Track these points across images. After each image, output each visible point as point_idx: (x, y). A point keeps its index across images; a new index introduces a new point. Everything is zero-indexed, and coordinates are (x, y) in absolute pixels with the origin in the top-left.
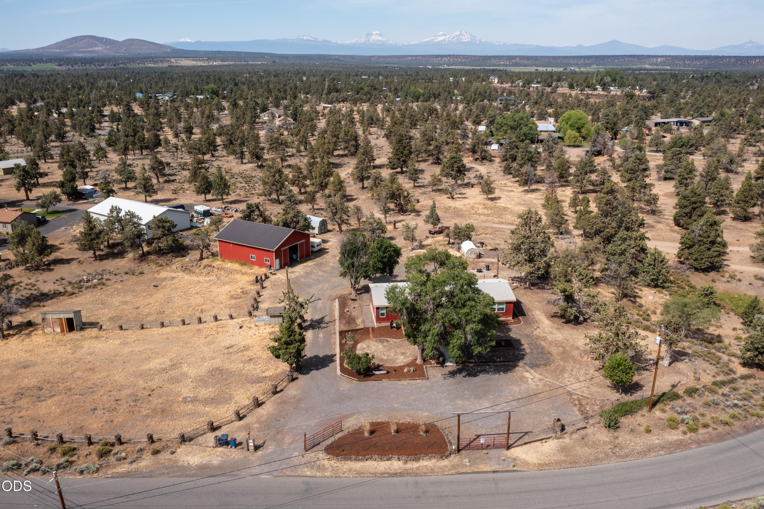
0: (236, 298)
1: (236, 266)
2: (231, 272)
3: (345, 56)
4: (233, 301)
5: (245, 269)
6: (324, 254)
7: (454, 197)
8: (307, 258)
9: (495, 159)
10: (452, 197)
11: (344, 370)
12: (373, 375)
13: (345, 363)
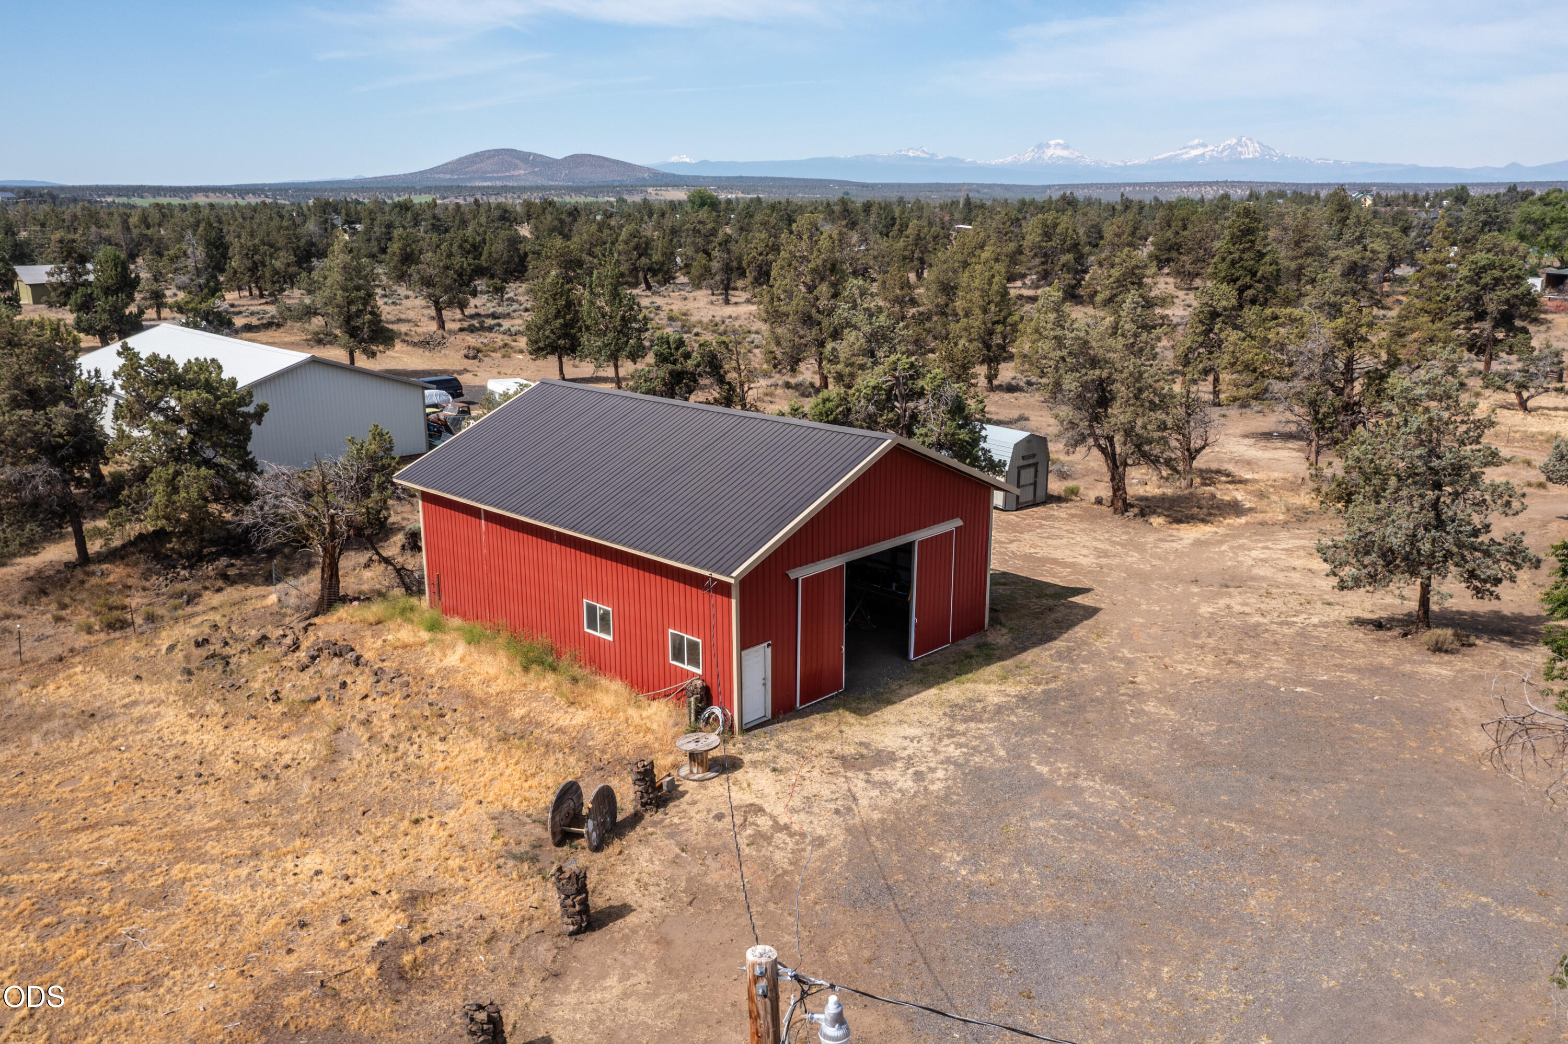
1: (489, 670)
5: (537, 695)
6: (1071, 625)
7: (1530, 404)
8: (968, 644)
9: (1549, 317)
10: (1523, 405)
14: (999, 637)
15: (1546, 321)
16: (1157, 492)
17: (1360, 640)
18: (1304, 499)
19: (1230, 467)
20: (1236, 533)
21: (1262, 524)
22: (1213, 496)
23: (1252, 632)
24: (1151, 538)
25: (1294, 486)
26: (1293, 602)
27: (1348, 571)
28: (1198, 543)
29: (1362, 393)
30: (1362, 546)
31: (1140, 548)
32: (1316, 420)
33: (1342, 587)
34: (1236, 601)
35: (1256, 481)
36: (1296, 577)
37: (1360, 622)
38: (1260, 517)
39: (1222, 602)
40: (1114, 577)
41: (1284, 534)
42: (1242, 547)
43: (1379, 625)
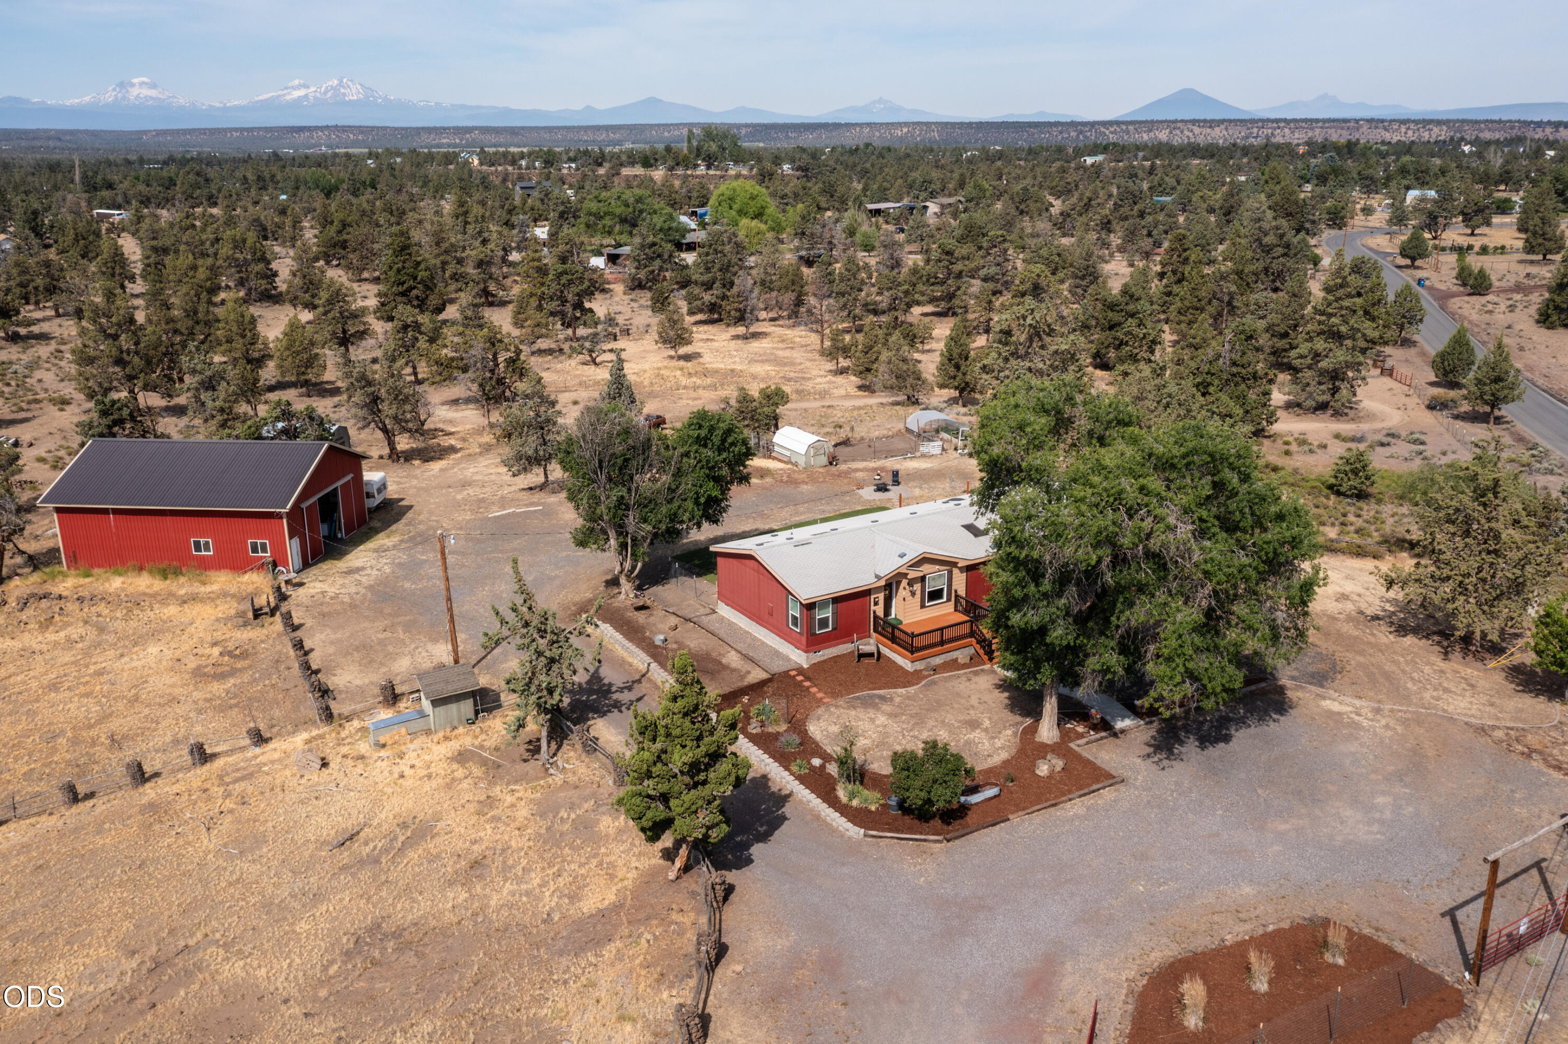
0: (221, 677)
1: (144, 582)
2: (136, 602)
3: (72, 132)
4: (217, 688)
5: (182, 586)
6: (404, 514)
7: (598, 360)
8: (364, 529)
9: (611, 286)
10: (594, 361)
11: (856, 816)
12: (964, 810)
13: (842, 793)
14: (376, 524)
15: (610, 290)
16: (407, 447)
17: (525, 496)
18: (488, 438)
19: (441, 426)
20: (458, 462)
21: (470, 455)
22: (439, 445)
23: (482, 500)
24: (418, 472)
25: (480, 431)
26: (495, 487)
27: (514, 469)
28: (442, 470)
29: (505, 372)
30: (519, 457)
31: (415, 477)
32: (484, 394)
33: (514, 475)
34: (471, 491)
35: (458, 432)
36: (493, 477)
37: (523, 489)
38: (467, 452)
39: (465, 493)
40: (412, 491)
41: (481, 459)
42: (464, 468)
43: (531, 489)
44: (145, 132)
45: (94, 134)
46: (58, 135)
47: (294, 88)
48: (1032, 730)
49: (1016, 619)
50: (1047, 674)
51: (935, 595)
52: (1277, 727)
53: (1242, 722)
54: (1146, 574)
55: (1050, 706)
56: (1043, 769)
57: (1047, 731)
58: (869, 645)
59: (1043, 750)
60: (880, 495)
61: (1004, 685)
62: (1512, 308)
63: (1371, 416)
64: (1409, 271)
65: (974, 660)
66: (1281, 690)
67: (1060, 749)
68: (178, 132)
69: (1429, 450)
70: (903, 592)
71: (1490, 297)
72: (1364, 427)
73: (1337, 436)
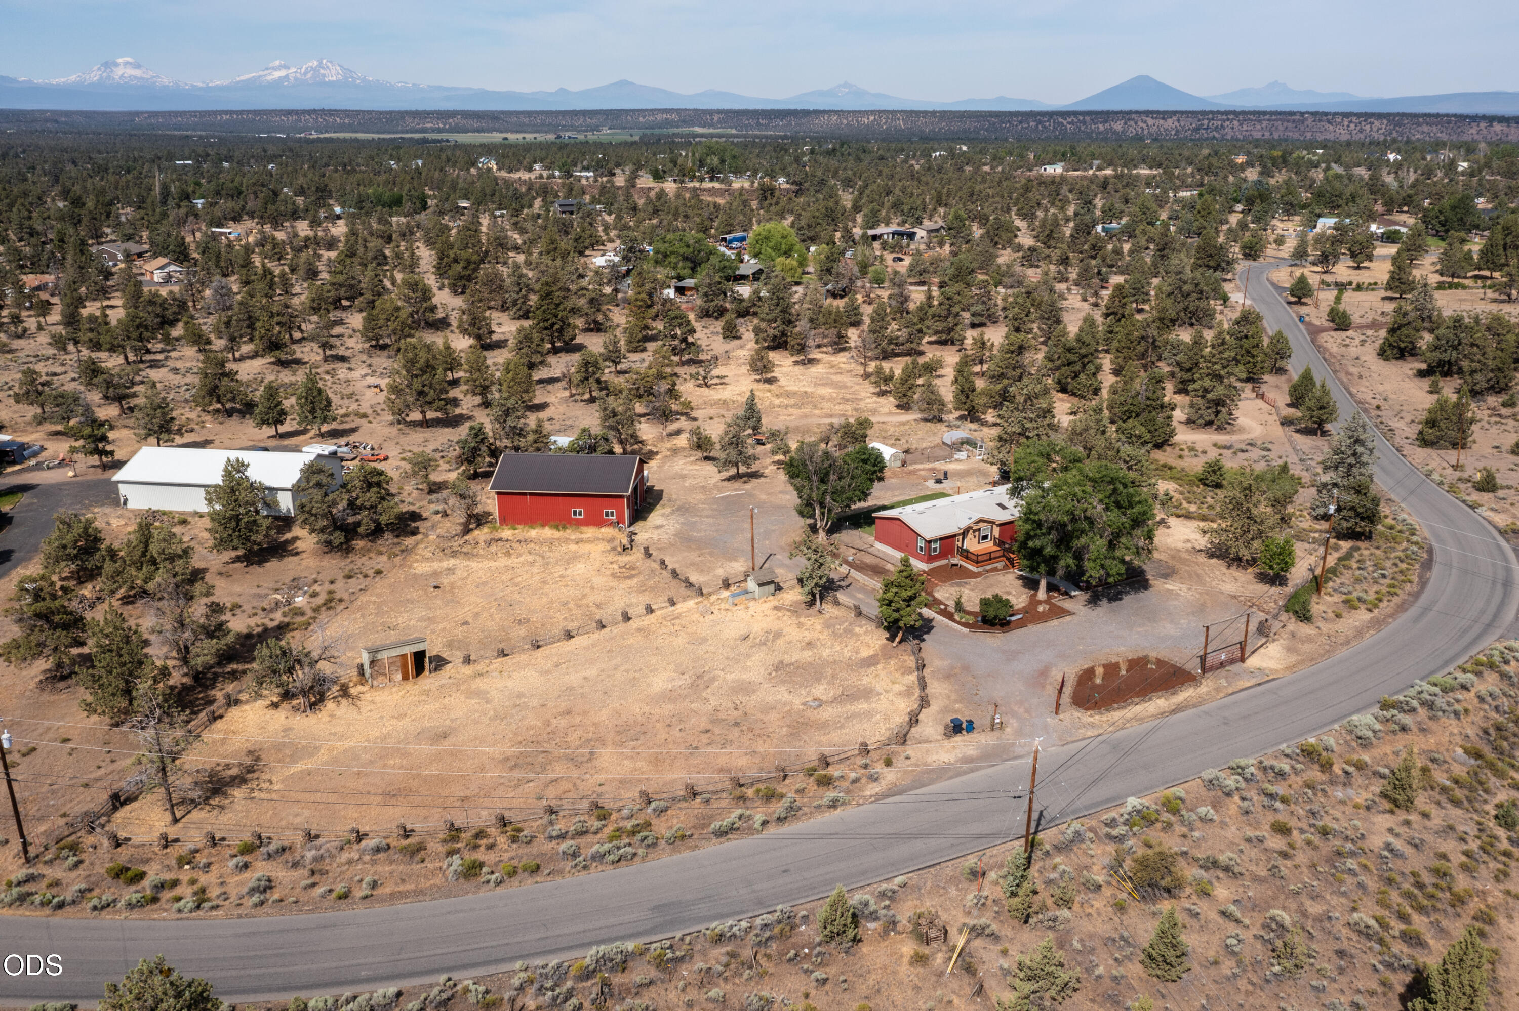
6: (661, 495)
7: (709, 384)
8: (645, 504)
10: (706, 384)
11: (965, 625)
12: (1009, 623)
13: (957, 617)
17: (728, 484)
23: (704, 487)
26: (703, 479)
34: (690, 481)
37: (723, 480)
43: (728, 480)
44: (137, 114)
45: (88, 115)
46: (55, 117)
47: (275, 69)
48: (1035, 595)
49: (1031, 544)
50: (1043, 568)
51: (985, 537)
52: (1143, 595)
53: (1127, 593)
54: (1085, 525)
55: (1043, 584)
56: (1040, 609)
57: (1042, 594)
58: (955, 561)
59: (1040, 602)
60: (938, 486)
61: (1020, 578)
62: (1363, 343)
63: (1242, 430)
64: (1296, 307)
65: (1005, 567)
66: (1147, 581)
67: (1047, 602)
68: (170, 114)
69: (1272, 455)
70: (970, 535)
71: (1350, 333)
72: (1235, 438)
73: (1215, 445)
